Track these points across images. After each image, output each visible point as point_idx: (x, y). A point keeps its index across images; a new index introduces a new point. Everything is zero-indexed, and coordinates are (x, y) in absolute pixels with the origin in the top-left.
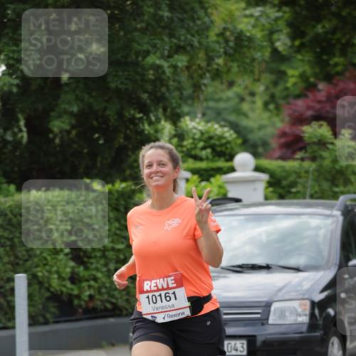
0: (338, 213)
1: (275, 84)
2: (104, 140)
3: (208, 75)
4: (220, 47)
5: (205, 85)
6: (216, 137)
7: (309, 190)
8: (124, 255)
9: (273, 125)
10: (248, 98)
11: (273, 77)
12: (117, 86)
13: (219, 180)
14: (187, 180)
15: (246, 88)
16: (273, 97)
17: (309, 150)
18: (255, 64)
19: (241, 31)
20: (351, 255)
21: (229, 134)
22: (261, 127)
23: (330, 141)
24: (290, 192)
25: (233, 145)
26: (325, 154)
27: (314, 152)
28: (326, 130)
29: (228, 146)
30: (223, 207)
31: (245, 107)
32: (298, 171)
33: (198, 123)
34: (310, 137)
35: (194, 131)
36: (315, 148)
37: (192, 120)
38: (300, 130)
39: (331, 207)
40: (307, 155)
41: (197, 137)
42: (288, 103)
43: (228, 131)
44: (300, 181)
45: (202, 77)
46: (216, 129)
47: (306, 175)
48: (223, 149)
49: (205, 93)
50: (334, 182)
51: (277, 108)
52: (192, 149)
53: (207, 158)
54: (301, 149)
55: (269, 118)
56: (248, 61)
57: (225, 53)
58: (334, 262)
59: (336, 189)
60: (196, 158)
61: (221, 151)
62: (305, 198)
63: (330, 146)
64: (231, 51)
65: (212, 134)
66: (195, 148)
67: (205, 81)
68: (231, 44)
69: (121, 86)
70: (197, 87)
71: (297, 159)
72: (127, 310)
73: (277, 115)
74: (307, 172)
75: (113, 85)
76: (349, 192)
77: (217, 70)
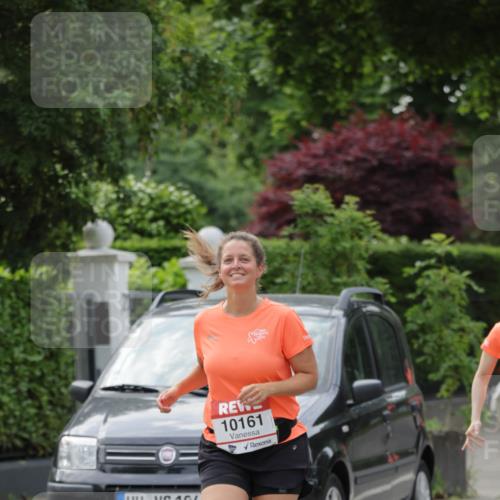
0: (338, 313)
1: (254, 130)
2: (14, 207)
3: (159, 117)
4: (177, 79)
5: (155, 131)
6: (171, 204)
7: (300, 279)
8: (41, 370)
9: (251, 187)
10: (216, 150)
11: (251, 121)
12: (30, 133)
13: (174, 265)
14: (131, 265)
15: (213, 135)
16: (250, 148)
17: (300, 224)
18: (227, 101)
19: (206, 56)
20: (356, 373)
21: (189, 200)
22: (234, 191)
23: (329, 212)
24: (274, 284)
25: (195, 216)
26: (322, 230)
27: (308, 226)
28: (323, 196)
29: (189, 217)
30: (181, 304)
31: (212, 162)
32: (285, 253)
33: (147, 184)
34: (301, 207)
35: (140, 195)
36: (309, 221)
37: (138, 179)
38: (288, 195)
39: (330, 305)
40: (297, 231)
41: (144, 203)
42: (272, 158)
43: (188, 196)
44: (288, 267)
45: (151, 119)
46: (171, 193)
47: (296, 259)
48: (181, 221)
49: (155, 142)
50: (334, 270)
51: (257, 164)
52: (138, 220)
53: (159, 234)
54: (289, 223)
55: (246, 178)
56: (216, 98)
57: (184, 86)
58: (334, 382)
59: (337, 280)
60: (143, 233)
61: (178, 224)
62: (294, 292)
63: (329, 219)
64: (193, 84)
65: (165, 200)
66: (143, 219)
67: (156, 126)
68: (192, 74)
69: (36, 133)
70: (145, 134)
71: (284, 237)
72: (44, 448)
73: (257, 174)
74: (297, 255)
75: (25, 131)
76: (355, 284)
77: (173, 109)
